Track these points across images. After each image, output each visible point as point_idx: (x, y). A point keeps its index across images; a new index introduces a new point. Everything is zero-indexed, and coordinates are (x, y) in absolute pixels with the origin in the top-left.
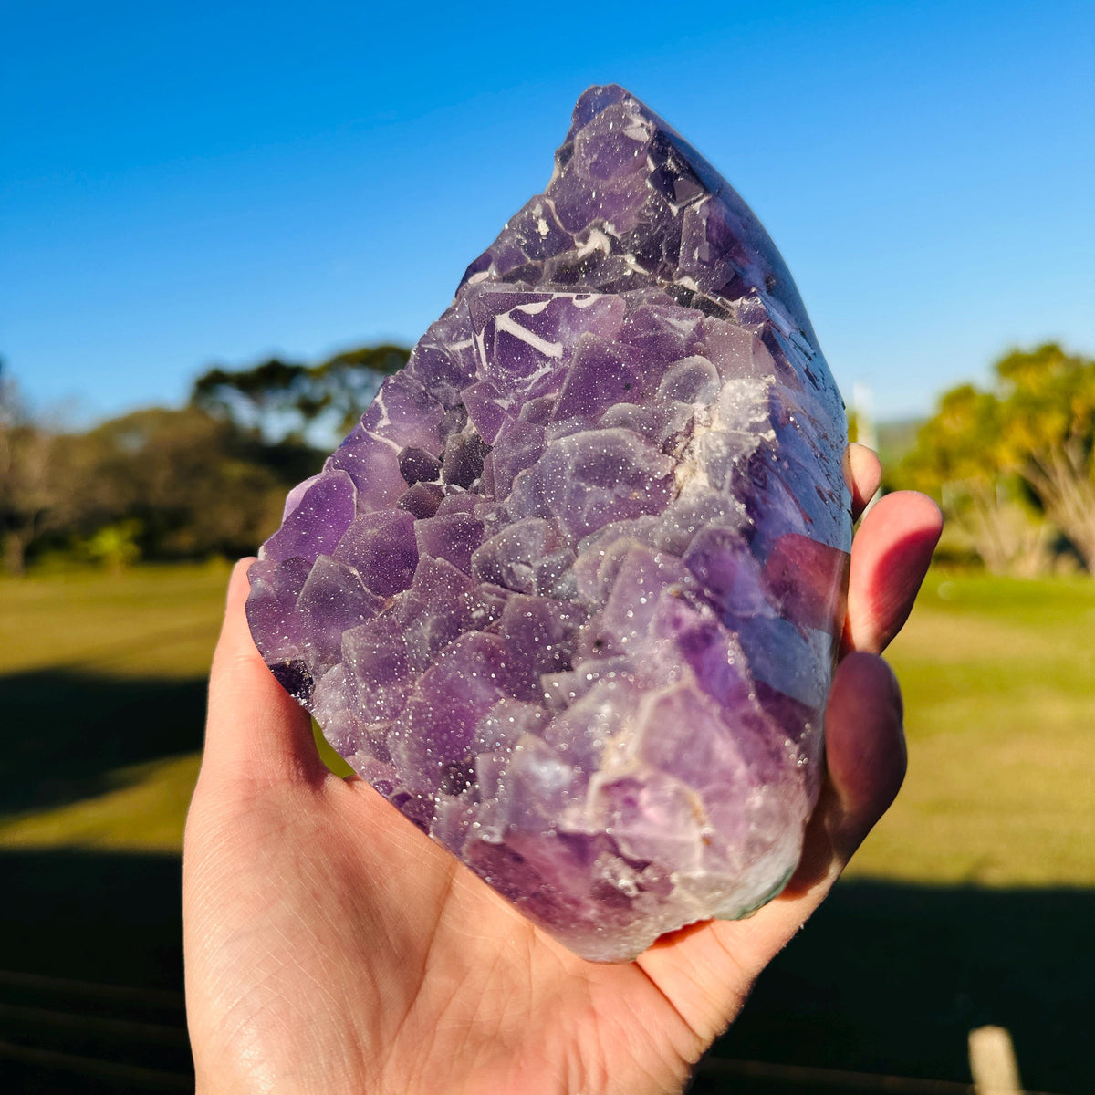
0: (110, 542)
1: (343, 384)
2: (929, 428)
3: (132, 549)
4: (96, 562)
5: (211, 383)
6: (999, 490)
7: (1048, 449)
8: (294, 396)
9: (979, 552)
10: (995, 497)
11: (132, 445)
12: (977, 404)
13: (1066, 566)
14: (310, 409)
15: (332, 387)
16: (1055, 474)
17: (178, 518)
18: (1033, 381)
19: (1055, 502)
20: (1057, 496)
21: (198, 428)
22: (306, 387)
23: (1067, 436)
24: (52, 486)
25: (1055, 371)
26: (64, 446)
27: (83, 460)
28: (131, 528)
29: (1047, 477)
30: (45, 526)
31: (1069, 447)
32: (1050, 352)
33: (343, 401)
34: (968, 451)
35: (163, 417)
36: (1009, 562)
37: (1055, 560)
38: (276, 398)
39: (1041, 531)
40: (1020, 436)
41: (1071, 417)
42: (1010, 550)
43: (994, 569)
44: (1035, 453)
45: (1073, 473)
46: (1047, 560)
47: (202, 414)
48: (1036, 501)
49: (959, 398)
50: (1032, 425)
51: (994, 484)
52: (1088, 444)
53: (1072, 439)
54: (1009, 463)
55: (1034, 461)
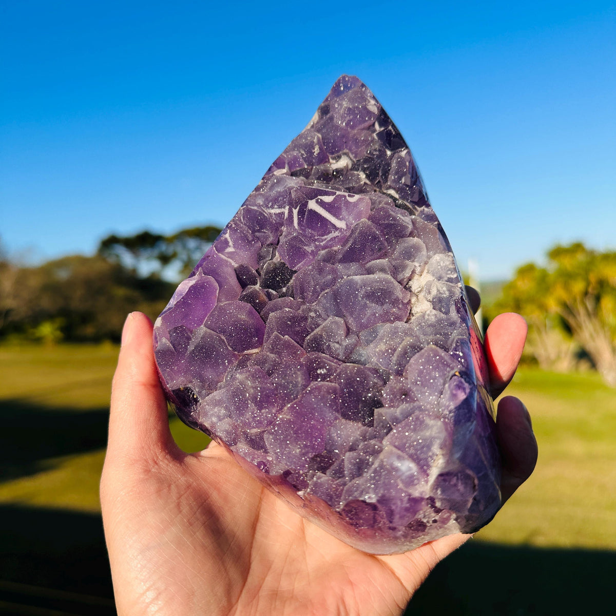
0: (47, 330)
1: (184, 247)
2: (509, 286)
3: (59, 334)
4: (38, 341)
5: (110, 242)
6: (547, 322)
7: (575, 300)
8: (156, 252)
9: (536, 356)
10: (545, 326)
11: (63, 275)
12: (537, 274)
13: (584, 366)
14: (165, 259)
15: (178, 247)
16: (579, 314)
17: (86, 318)
18: (568, 263)
19: (579, 330)
20: (580, 327)
21: (100, 267)
22: (163, 248)
23: (586, 293)
24: (16, 296)
25: (580, 257)
26: (25, 274)
27: (34, 282)
28: (59, 322)
29: (574, 316)
30: (10, 319)
31: (587, 300)
32: (577, 247)
33: (184, 256)
34: (531, 300)
35: (81, 260)
36: (552, 363)
37: (578, 363)
38: (146, 253)
39: (570, 346)
40: (560, 292)
41: (588, 283)
42: (553, 356)
43: (544, 366)
44: (568, 302)
45: (589, 314)
46: (574, 363)
47: (104, 260)
48: (568, 329)
49: (527, 270)
50: (566, 287)
51: (545, 319)
52: (598, 299)
53: (589, 295)
54: (554, 307)
55: (567, 307)
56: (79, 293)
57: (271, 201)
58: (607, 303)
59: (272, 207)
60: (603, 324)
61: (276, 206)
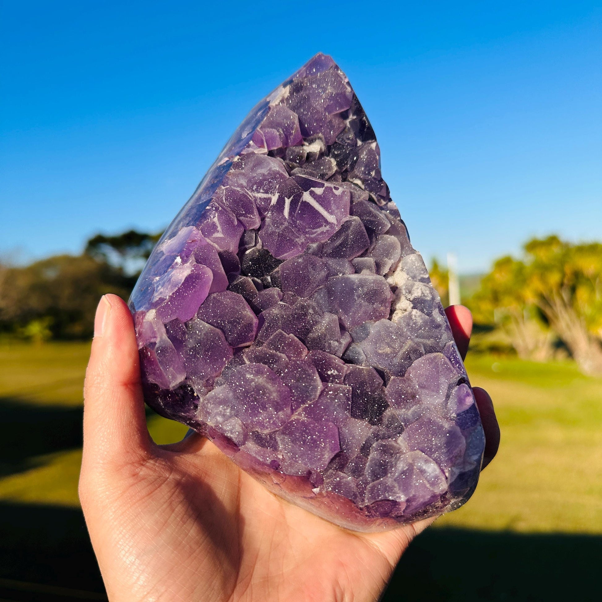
0: (36, 329)
2: (487, 279)
3: (48, 332)
4: (27, 340)
5: (97, 242)
6: (525, 314)
7: (551, 292)
8: (142, 251)
9: (514, 346)
10: (523, 317)
11: (51, 274)
12: (514, 267)
13: (561, 355)
16: (555, 305)
17: (74, 315)
18: (543, 255)
19: (555, 321)
20: (557, 317)
21: (87, 266)
22: (148, 246)
23: (562, 285)
24: (4, 296)
25: (556, 250)
26: (13, 274)
27: (22, 282)
28: (48, 321)
29: (551, 307)
31: (563, 291)
32: (553, 240)
34: (509, 292)
35: (69, 260)
36: (530, 352)
37: (555, 352)
38: (133, 252)
39: (548, 336)
40: (537, 284)
41: (564, 275)
42: (531, 346)
43: (522, 356)
44: (545, 293)
45: (565, 305)
46: (551, 352)
47: (91, 259)
48: (545, 320)
49: (504, 263)
50: (543, 278)
51: (523, 310)
52: (573, 290)
53: (565, 287)
54: (531, 298)
55: (544, 298)
56: (67, 292)
57: (256, 183)
58: (582, 293)
59: (257, 191)
60: (579, 314)
61: (261, 191)
